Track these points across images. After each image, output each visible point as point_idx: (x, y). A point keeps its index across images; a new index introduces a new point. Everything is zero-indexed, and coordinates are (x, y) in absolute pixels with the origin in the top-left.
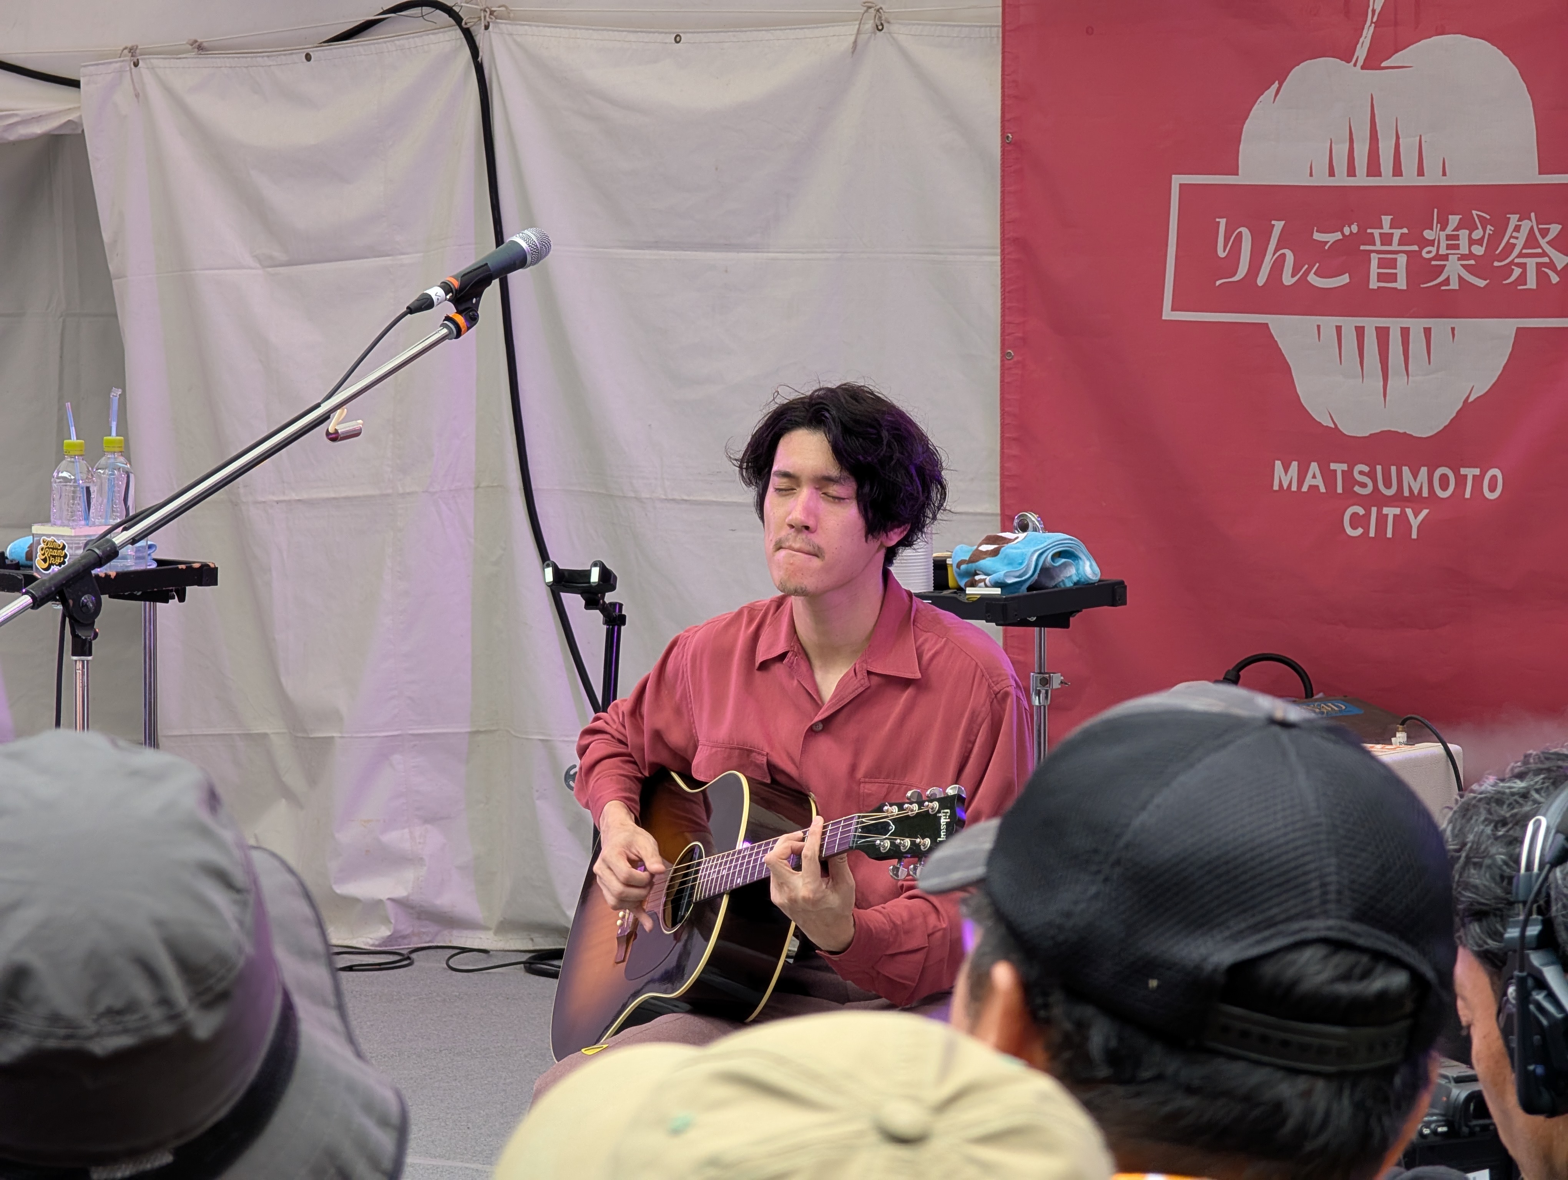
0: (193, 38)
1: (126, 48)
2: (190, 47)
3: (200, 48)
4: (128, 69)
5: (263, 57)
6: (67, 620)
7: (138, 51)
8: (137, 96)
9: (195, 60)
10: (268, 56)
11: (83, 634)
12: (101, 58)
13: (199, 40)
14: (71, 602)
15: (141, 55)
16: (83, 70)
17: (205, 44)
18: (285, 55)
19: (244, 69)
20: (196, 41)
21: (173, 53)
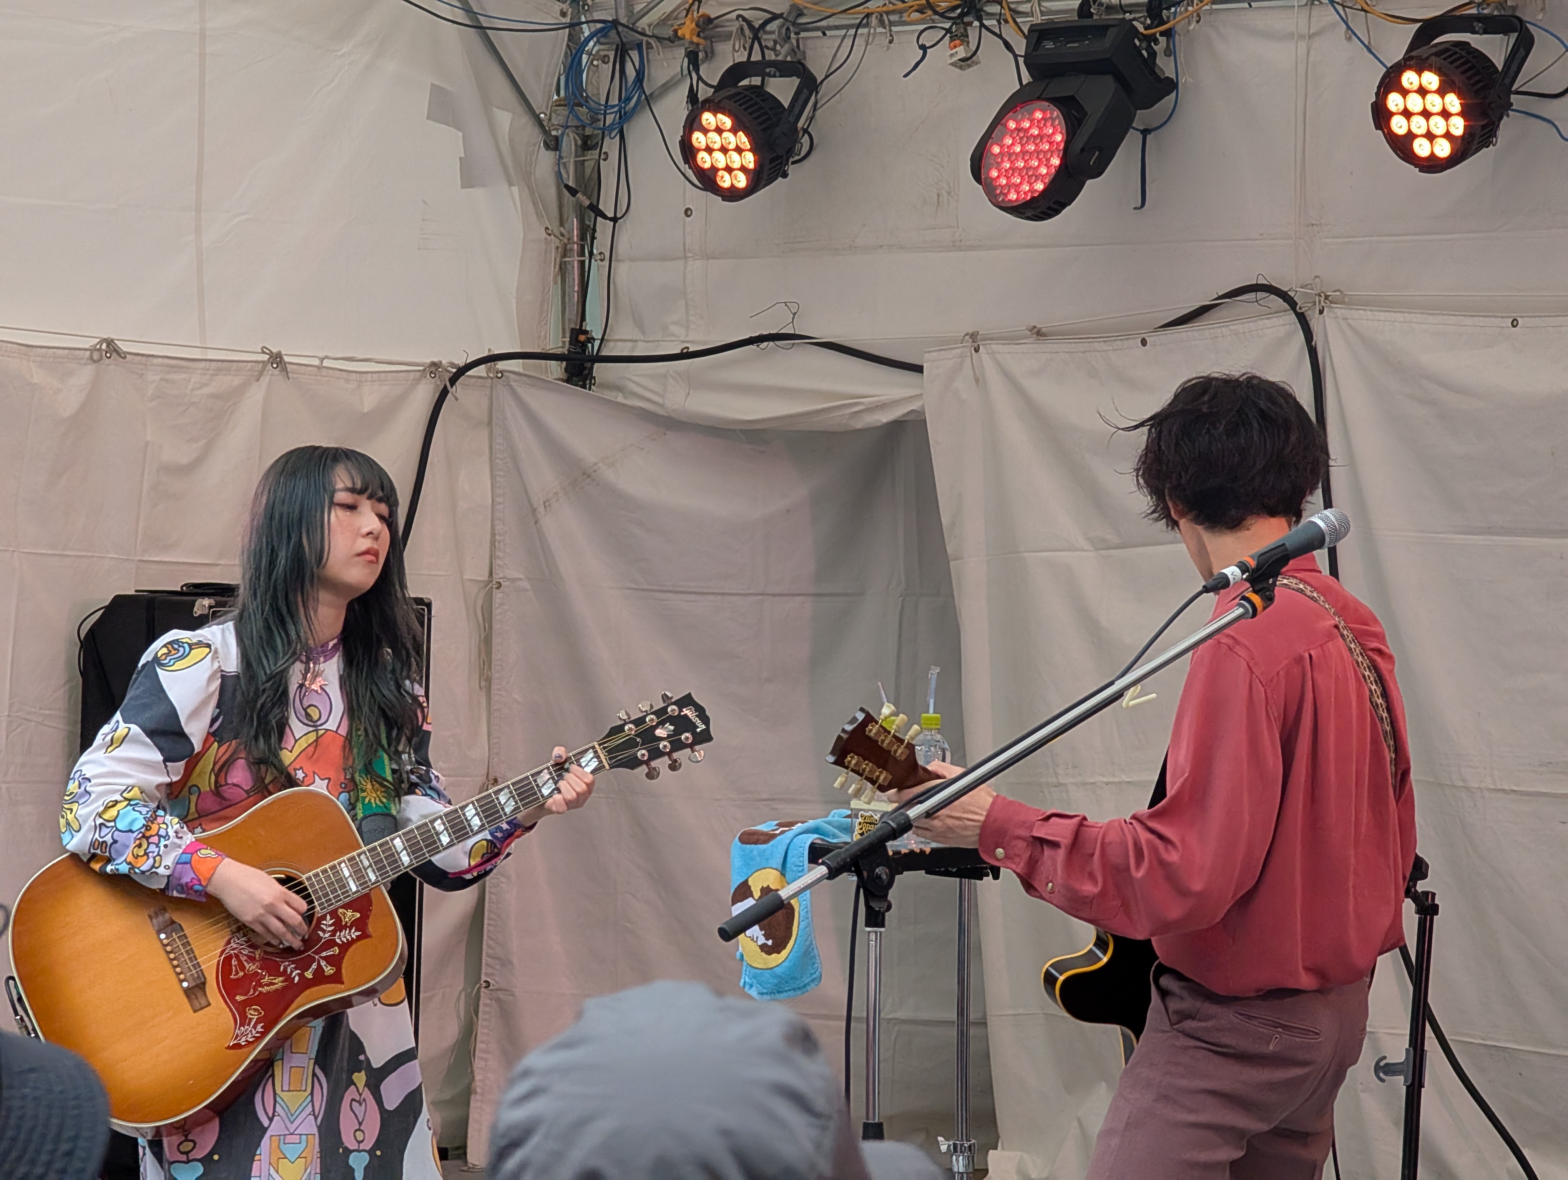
0: (1033, 324)
1: (967, 334)
2: (1029, 333)
3: (1039, 333)
4: (969, 354)
5: (1099, 342)
6: (862, 891)
7: (979, 337)
8: (977, 380)
9: (1033, 346)
10: (1105, 342)
11: (876, 906)
12: (944, 344)
13: (1038, 326)
14: (865, 874)
15: (981, 340)
16: (927, 355)
17: (1044, 330)
18: (1121, 340)
19: (1082, 355)
20: (1035, 327)
21: (1012, 339)
